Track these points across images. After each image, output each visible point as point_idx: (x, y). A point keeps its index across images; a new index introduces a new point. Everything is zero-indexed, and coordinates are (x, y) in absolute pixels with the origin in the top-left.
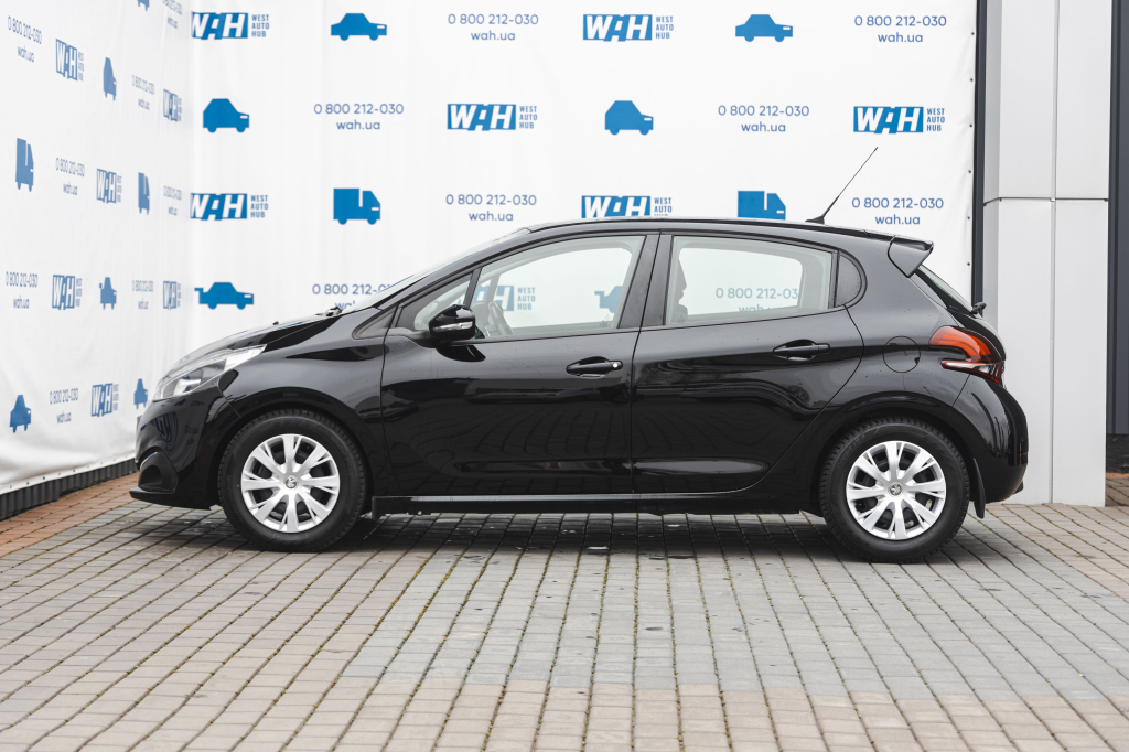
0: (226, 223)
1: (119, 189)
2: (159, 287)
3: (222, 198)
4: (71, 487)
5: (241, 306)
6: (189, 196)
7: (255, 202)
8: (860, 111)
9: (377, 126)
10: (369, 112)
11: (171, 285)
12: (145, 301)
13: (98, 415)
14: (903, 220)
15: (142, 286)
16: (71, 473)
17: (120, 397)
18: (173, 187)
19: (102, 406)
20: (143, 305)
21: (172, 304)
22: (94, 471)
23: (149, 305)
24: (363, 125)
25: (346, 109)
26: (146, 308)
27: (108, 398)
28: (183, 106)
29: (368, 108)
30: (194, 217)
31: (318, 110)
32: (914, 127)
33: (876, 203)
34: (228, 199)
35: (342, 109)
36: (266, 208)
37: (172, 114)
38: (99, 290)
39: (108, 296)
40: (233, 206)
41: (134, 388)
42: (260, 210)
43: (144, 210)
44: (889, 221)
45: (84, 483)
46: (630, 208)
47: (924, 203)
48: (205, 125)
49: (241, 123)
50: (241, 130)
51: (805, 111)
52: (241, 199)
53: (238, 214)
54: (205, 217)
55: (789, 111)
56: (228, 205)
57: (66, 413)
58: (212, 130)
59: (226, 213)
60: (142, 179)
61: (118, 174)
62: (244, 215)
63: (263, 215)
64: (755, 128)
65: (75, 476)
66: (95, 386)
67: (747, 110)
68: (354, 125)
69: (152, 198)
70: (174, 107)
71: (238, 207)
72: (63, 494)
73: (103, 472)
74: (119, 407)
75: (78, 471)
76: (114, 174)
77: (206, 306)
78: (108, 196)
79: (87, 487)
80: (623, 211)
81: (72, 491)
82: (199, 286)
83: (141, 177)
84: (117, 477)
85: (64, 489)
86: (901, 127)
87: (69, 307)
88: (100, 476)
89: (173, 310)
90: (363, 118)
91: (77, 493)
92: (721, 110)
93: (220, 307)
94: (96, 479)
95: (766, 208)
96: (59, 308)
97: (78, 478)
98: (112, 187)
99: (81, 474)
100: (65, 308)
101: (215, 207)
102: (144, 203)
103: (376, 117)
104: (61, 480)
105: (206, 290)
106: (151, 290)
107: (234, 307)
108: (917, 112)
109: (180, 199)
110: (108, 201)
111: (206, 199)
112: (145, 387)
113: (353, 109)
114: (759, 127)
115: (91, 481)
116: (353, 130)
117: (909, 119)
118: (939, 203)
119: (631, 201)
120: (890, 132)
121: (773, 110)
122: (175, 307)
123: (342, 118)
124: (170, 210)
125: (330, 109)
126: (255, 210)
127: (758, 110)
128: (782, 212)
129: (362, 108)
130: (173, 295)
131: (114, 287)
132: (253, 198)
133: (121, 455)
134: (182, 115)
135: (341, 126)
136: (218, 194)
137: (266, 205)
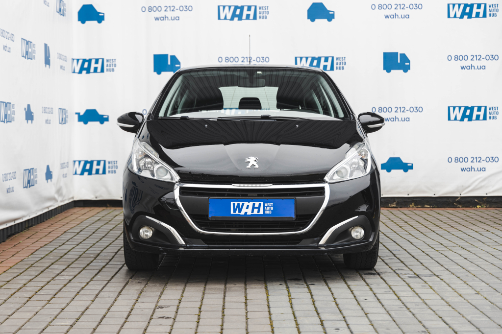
0: (92, 75)
1: (34, 51)
2: (56, 111)
3: (90, 61)
4: (13, 232)
5: (102, 123)
6: (71, 60)
7: (109, 63)
8: (451, 6)
9: (177, 18)
10: (173, 11)
11: (63, 111)
12: (49, 119)
13: (27, 187)
14: (476, 67)
15: (47, 110)
16: (12, 224)
17: (38, 176)
18: (63, 54)
19: (29, 182)
20: (48, 122)
21: (64, 122)
22: (25, 221)
23: (51, 122)
24: (170, 18)
25: (159, 9)
26: (50, 123)
27: (32, 177)
28: (66, 8)
29: (172, 8)
30: (74, 72)
31: (144, 10)
32: (481, 15)
33: (461, 58)
34: (93, 61)
35: (157, 9)
36: (115, 66)
37: (61, 12)
38: (24, 112)
39: (29, 116)
40: (96, 65)
41: (45, 171)
42: (111, 68)
43: (48, 66)
44: (468, 68)
45: (20, 229)
46: (323, 63)
47: (488, 58)
48: (79, 20)
49: (100, 18)
50: (100, 22)
51: (420, 7)
52: (100, 61)
53: (99, 70)
54: (80, 72)
55: (411, 7)
56: (93, 65)
57: (11, 187)
58: (83, 22)
59: (92, 70)
60: (46, 47)
61: (33, 43)
62: (102, 71)
63: (113, 70)
64: (392, 17)
65: (15, 225)
66: (25, 170)
67: (387, 7)
68: (164, 18)
69: (51, 59)
70: (62, 8)
71: (99, 66)
72: (9, 237)
73: (30, 221)
74: (38, 182)
75: (17, 222)
76: (31, 42)
77: (82, 123)
78: (28, 55)
79: (22, 231)
80: (318, 65)
81: (14, 234)
82: (78, 112)
83: (46, 45)
84: (38, 224)
85: (9, 234)
86: (474, 15)
87: (9, 122)
88: (29, 224)
89: (64, 125)
90: (169, 14)
91: (16, 235)
92: (373, 7)
93: (90, 123)
94: (27, 226)
95: (399, 62)
96: (4, 122)
97: (17, 226)
98: (30, 50)
99: (18, 224)
100: (7, 122)
101: (86, 66)
102: (47, 62)
103: (177, 13)
104: (7, 228)
105: (82, 114)
106: (52, 113)
107: (98, 123)
108: (483, 6)
109: (66, 61)
110: (28, 59)
111: (80, 62)
112: (51, 170)
113: (164, 9)
114: (395, 16)
115: (24, 227)
116: (164, 21)
117: (478, 10)
118: (496, 58)
119: (323, 59)
120: (468, 18)
121: (402, 6)
122: (65, 123)
123: (158, 14)
124: (61, 67)
125: (150, 9)
126: (109, 68)
127: (394, 7)
128: (408, 64)
129: (169, 8)
130: (64, 116)
131: (32, 110)
132: (107, 61)
133: (40, 210)
134: (66, 13)
135: (157, 19)
136: (87, 59)
137: (115, 64)
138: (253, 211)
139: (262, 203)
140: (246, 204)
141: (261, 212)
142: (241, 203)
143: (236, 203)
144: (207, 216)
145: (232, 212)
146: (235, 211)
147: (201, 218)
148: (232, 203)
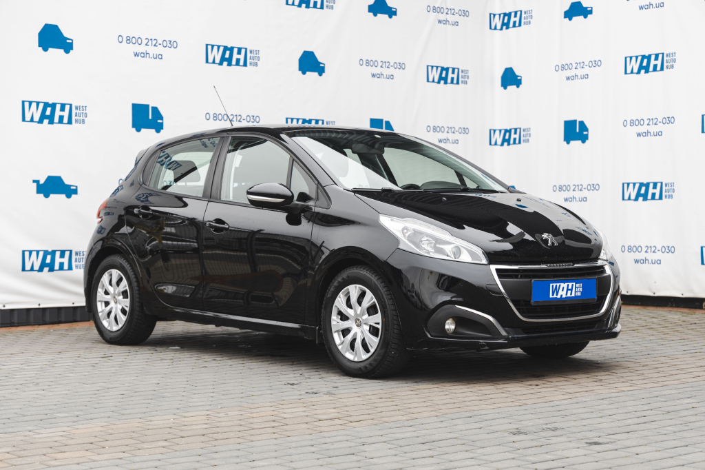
138: (567, 294)
139: (574, 284)
140: (562, 285)
141: (573, 295)
142: (558, 284)
143: (555, 285)
144: (530, 301)
145: (551, 296)
146: (553, 295)
147: (524, 304)
148: (551, 285)
